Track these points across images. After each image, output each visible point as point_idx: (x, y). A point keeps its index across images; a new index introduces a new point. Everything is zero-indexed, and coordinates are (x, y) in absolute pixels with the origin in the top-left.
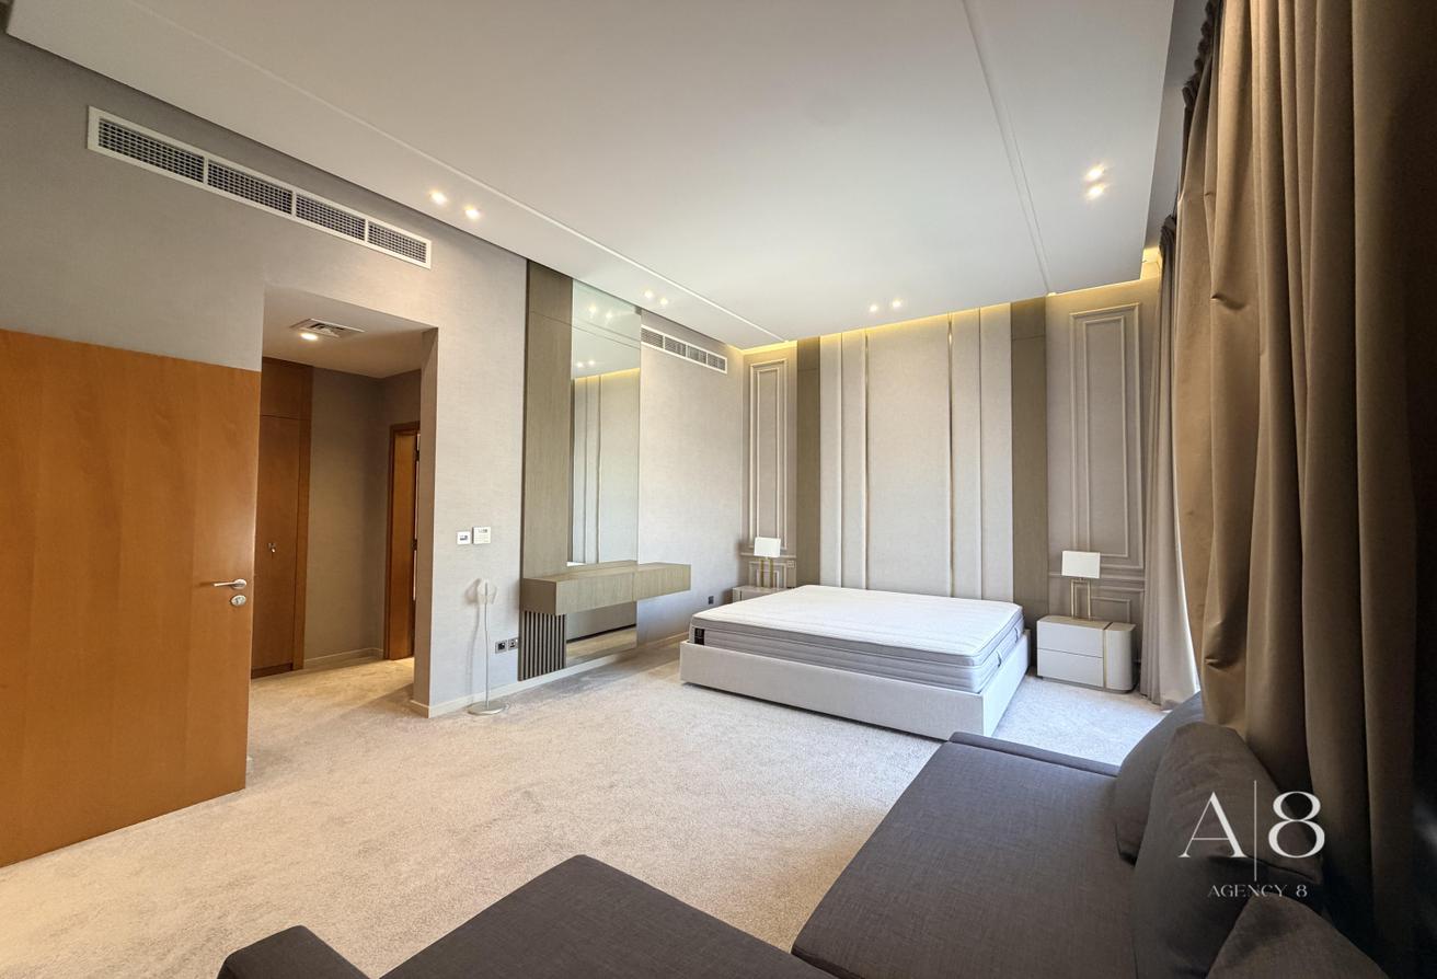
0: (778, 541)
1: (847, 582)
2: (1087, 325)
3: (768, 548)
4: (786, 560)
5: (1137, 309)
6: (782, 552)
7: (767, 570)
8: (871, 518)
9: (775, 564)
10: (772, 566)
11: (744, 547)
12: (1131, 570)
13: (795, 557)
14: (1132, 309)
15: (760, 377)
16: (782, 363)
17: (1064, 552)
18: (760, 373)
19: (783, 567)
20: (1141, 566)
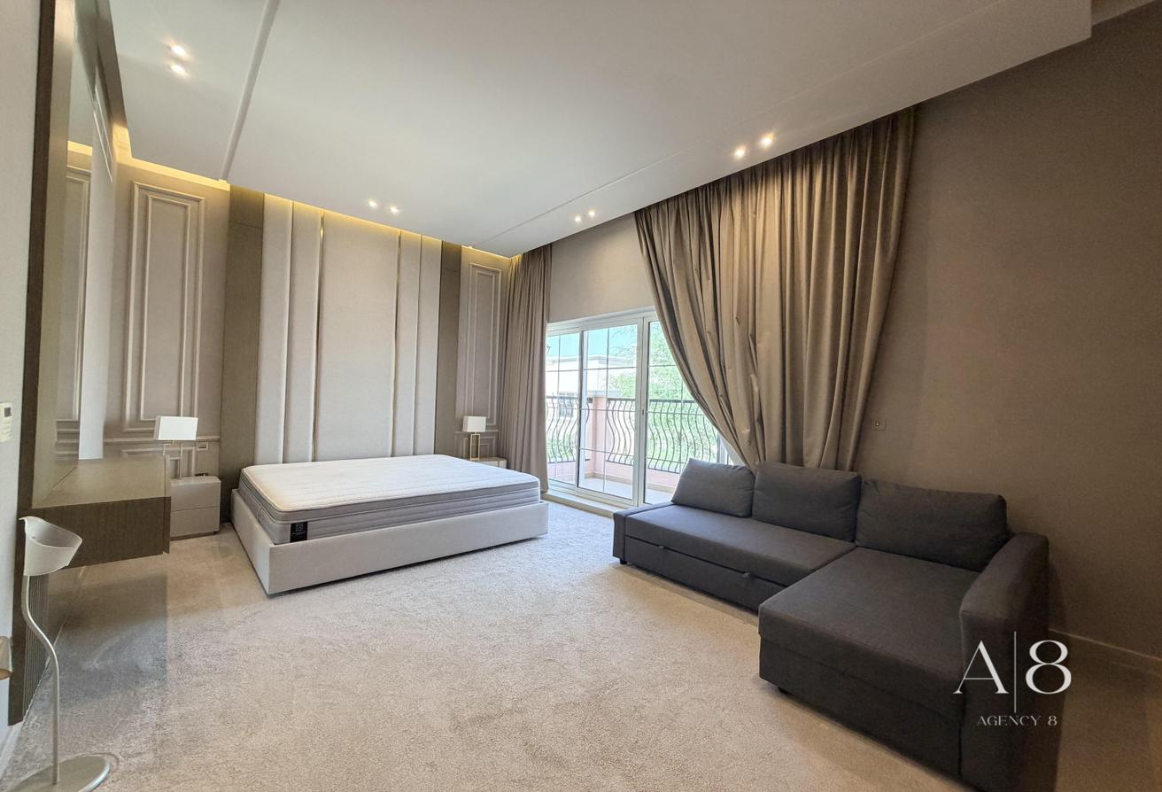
0: (196, 420)
1: (290, 457)
2: (479, 273)
4: (196, 443)
5: (500, 273)
6: (200, 432)
12: (492, 426)
13: (215, 437)
14: (498, 272)
15: (152, 206)
16: (198, 201)
17: (465, 417)
18: (154, 200)
19: (190, 452)
20: (495, 424)
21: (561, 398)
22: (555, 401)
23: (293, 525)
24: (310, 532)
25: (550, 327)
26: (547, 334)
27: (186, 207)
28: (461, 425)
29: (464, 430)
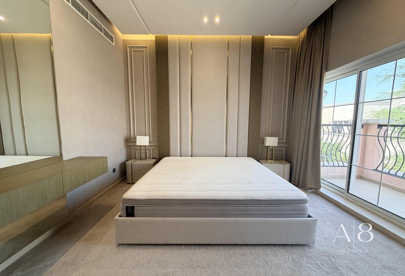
0: (148, 137)
1: (182, 154)
2: (276, 52)
3: (143, 141)
4: (151, 146)
5: (291, 49)
6: (150, 142)
7: (143, 151)
8: (194, 126)
9: (146, 148)
10: (145, 149)
11: (129, 141)
12: (282, 142)
13: (157, 144)
14: (289, 49)
15: (133, 54)
16: (146, 47)
17: (265, 137)
18: (133, 51)
19: (150, 149)
20: (285, 141)
21: (335, 125)
22: (330, 128)
23: (127, 207)
24: (136, 212)
25: (328, 75)
26: (325, 82)
27: (143, 51)
28: (263, 141)
29: (265, 145)
